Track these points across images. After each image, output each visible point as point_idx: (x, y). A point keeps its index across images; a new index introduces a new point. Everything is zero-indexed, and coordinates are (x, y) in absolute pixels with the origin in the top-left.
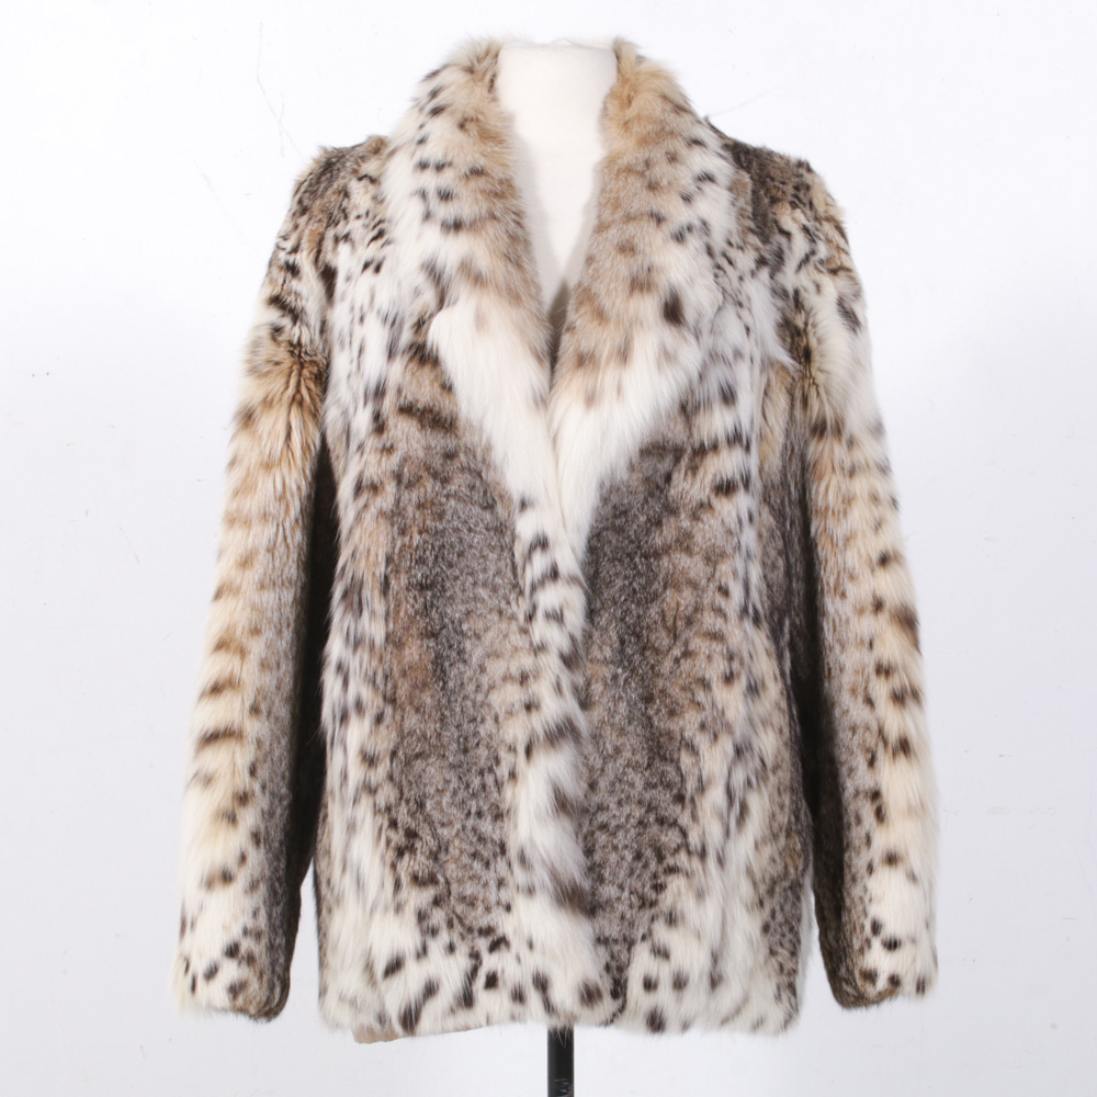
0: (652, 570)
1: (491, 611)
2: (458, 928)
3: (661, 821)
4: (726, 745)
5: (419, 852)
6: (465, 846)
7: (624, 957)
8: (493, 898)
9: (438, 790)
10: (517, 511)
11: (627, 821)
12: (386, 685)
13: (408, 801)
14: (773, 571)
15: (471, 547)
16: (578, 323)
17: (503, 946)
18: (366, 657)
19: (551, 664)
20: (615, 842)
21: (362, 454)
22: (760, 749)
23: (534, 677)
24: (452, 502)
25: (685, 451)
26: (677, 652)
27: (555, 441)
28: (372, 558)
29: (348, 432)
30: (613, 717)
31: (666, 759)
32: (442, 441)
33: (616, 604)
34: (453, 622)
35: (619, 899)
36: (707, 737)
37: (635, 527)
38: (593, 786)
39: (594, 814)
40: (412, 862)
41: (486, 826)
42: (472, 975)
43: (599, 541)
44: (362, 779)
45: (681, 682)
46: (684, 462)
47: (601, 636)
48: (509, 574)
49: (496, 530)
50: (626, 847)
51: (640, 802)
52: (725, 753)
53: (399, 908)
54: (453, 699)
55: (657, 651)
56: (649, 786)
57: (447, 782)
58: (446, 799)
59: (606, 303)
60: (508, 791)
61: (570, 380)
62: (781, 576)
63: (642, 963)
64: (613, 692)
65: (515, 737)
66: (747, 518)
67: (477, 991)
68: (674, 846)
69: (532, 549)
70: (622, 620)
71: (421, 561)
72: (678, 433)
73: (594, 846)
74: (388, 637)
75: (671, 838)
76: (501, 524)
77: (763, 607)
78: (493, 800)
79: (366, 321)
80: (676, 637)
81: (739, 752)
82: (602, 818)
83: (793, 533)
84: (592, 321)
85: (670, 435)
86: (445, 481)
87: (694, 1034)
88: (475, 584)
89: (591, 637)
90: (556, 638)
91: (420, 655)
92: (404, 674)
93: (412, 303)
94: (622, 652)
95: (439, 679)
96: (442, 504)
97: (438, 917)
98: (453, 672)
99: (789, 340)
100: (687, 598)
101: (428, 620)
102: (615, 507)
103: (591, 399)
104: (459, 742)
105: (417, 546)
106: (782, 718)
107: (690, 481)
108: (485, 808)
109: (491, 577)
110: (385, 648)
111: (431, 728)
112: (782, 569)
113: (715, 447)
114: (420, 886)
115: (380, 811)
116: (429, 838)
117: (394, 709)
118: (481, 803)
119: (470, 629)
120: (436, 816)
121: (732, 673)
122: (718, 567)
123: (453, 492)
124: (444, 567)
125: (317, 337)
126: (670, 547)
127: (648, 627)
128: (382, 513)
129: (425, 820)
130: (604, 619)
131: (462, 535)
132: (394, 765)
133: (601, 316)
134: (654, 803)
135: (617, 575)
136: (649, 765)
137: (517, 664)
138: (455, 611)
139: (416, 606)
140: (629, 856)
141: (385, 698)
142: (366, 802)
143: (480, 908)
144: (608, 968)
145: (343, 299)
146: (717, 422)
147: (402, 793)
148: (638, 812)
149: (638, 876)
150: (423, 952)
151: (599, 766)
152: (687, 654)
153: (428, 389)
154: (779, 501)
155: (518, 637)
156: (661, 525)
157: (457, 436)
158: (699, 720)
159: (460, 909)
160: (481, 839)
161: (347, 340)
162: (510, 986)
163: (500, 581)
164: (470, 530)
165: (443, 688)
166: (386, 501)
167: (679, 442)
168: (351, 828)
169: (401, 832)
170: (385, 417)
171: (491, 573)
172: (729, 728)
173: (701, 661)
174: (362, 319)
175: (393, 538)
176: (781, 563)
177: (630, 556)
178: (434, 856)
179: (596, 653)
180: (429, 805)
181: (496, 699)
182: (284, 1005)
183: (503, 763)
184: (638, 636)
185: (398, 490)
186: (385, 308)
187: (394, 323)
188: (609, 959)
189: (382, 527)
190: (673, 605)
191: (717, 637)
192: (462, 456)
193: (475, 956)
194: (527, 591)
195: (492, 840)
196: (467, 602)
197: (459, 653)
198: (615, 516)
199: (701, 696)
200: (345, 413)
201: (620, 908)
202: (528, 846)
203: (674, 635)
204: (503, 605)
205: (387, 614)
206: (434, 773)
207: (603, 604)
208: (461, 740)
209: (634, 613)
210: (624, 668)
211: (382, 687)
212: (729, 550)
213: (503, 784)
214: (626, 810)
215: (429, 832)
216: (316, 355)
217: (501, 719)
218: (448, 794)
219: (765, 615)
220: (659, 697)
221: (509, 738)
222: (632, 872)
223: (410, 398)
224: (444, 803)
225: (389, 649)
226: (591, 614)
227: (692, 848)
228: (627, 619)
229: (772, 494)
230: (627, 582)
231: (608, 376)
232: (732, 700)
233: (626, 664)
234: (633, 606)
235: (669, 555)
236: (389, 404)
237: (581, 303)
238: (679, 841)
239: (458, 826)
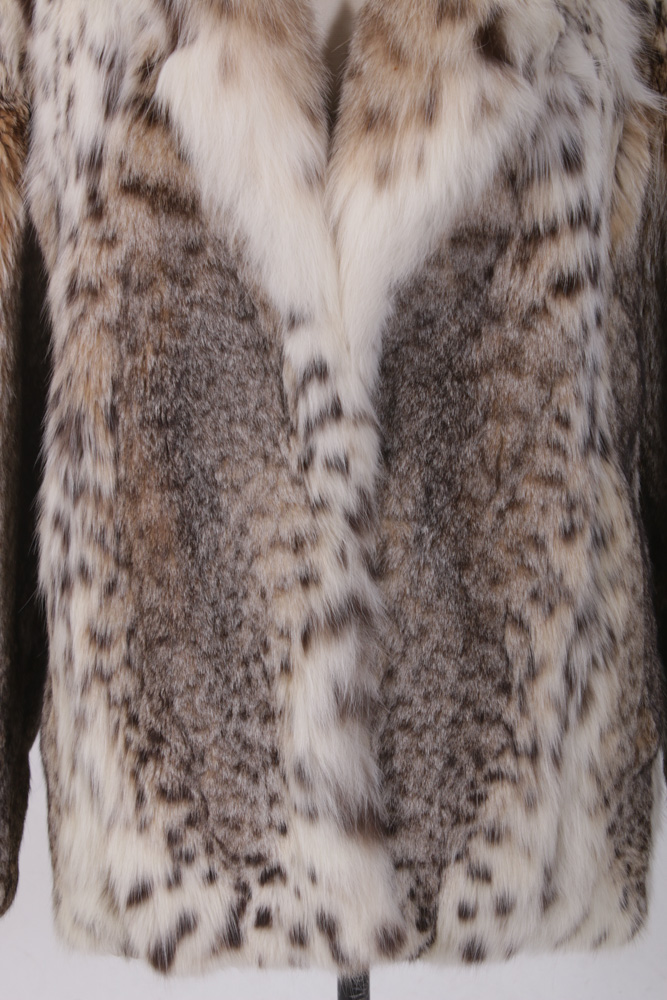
0: (467, 396)
1: (253, 456)
2: (219, 854)
3: (480, 718)
4: (566, 618)
5: (166, 760)
6: (226, 757)
7: (432, 882)
8: (263, 819)
9: (188, 686)
10: (285, 328)
11: (436, 721)
12: (118, 545)
13: (150, 697)
14: (623, 382)
15: (224, 371)
16: (365, 67)
17: (277, 879)
18: (90, 510)
19: (335, 527)
20: (421, 745)
21: (75, 245)
22: (608, 619)
23: (312, 543)
24: (198, 313)
25: (513, 237)
26: (500, 502)
27: (335, 233)
28: (93, 385)
29: (57, 210)
30: (417, 589)
31: (487, 640)
32: (183, 231)
33: (419, 443)
34: (203, 470)
35: (426, 815)
36: (540, 609)
37: (445, 340)
38: (390, 675)
39: (393, 709)
40: (158, 773)
41: (253, 730)
42: (240, 909)
43: (396, 359)
44: (92, 663)
45: (506, 542)
46: (511, 253)
47: (401, 486)
48: (277, 407)
49: (258, 347)
50: (435, 752)
51: (453, 697)
52: (564, 629)
53: (143, 827)
54: (205, 568)
55: (474, 502)
56: (464, 675)
57: (202, 676)
58: (200, 697)
59: (404, 37)
60: (280, 689)
61: (356, 149)
62: (634, 387)
63: (456, 888)
64: (417, 557)
65: (289, 622)
66: (594, 323)
67: (246, 929)
68: (497, 747)
69: (306, 378)
70: (429, 463)
71: (158, 390)
72: (502, 213)
73: (393, 748)
74: (118, 484)
75: (494, 738)
76: (264, 341)
77: (611, 431)
78: (261, 697)
79: (75, 60)
80: (499, 483)
81: (581, 625)
82: (403, 714)
83: (648, 321)
84: (386, 63)
85: (493, 217)
86: (188, 284)
87: (520, 960)
88: (231, 421)
89: (386, 487)
90: (341, 494)
91: (161, 512)
92: (141, 535)
93: (135, 39)
94: (428, 504)
95: (186, 544)
96: (183, 316)
97: (193, 840)
98: (205, 535)
99: (648, 70)
100: (513, 432)
101: (170, 467)
102: (417, 315)
103: (383, 176)
104: (214, 626)
105: (153, 370)
106: (635, 573)
107: (518, 278)
108: (251, 707)
109: (252, 410)
110: (116, 499)
111: (178, 606)
112: (636, 379)
113: (553, 232)
114: (169, 802)
115: (115, 703)
116: (179, 744)
117: (130, 575)
118: (246, 701)
119: (226, 480)
120: (187, 718)
121: (573, 527)
122: (556, 390)
123: (198, 299)
124: (189, 399)
125: (15, 76)
126: (491, 365)
127: (463, 472)
128: (104, 325)
129: (173, 722)
130: (404, 464)
131: (213, 357)
132: (132, 647)
133: (397, 56)
134: (471, 698)
135: (421, 404)
136: (464, 650)
137: (289, 525)
138: (207, 456)
139: (154, 449)
140: (439, 764)
141: (117, 561)
142: (97, 693)
143: (247, 833)
144: (412, 895)
145: (45, 28)
146: (556, 197)
147: (143, 684)
148: (451, 710)
149: (451, 787)
150: (175, 881)
151: (399, 649)
152: (514, 504)
153: (160, 160)
154: (633, 292)
155: (290, 489)
156: (480, 337)
157: (201, 223)
158: (530, 588)
159: (220, 833)
160: (247, 746)
161: (52, 87)
162: (287, 927)
163: (265, 416)
164: (223, 349)
165: (192, 555)
166: (109, 309)
167: (503, 225)
168: (80, 722)
169: (144, 734)
170: (103, 197)
171: (252, 406)
172: (568, 597)
173: (533, 515)
174: (69, 58)
175: (121, 357)
176: (634, 371)
177: (438, 379)
178: (187, 767)
179: (393, 507)
180: (177, 704)
181: (261, 569)
182: (11, 903)
183: (274, 651)
184: (450, 484)
185: (125, 295)
186: (99, 45)
187: (111, 65)
188: (414, 884)
189: (106, 344)
190: (496, 442)
191: (554, 481)
192: (209, 250)
193: (243, 888)
194: (301, 430)
195: (261, 747)
196: (221, 444)
197: (211, 510)
198: (418, 327)
199: (533, 559)
200: (53, 184)
201: (428, 825)
202: (307, 761)
203: (497, 479)
204: (269, 447)
205: (117, 455)
206: (182, 663)
207: (402, 443)
208: (218, 621)
209: (444, 454)
210: (431, 525)
211: (113, 548)
212: (570, 367)
213: (273, 678)
214: (435, 706)
215: (179, 737)
216: (15, 101)
217: (269, 594)
218: (203, 692)
219: (614, 441)
220: (477, 562)
221: (280, 620)
222: (442, 783)
223: (136, 172)
224: (197, 702)
225: (121, 499)
226: (387, 455)
227: (520, 748)
228: (435, 462)
229: (625, 284)
230: (434, 415)
231: (407, 143)
232: (573, 564)
233: (434, 520)
234: (442, 445)
235: (491, 375)
236: (107, 179)
237: (368, 39)
238: (504, 740)
239: (216, 732)
